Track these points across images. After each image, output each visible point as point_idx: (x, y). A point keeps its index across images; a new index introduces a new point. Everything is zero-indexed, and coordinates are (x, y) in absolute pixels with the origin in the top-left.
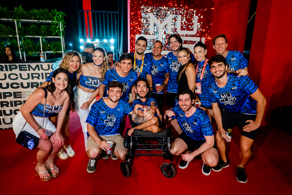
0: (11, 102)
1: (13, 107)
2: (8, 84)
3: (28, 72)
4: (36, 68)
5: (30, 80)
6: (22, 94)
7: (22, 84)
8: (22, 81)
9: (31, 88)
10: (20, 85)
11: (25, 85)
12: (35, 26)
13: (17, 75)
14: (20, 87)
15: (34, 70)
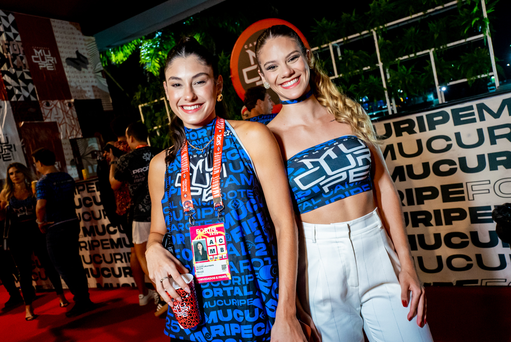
0: (437, 212)
1: (440, 227)
2: (426, 165)
3: (479, 124)
4: (501, 109)
5: (487, 148)
6: (464, 189)
7: (463, 161)
8: (463, 152)
9: (491, 170)
10: (458, 166)
11: (472, 163)
12: (416, 31)
13: (447, 139)
14: (459, 169)
15: (497, 115)
